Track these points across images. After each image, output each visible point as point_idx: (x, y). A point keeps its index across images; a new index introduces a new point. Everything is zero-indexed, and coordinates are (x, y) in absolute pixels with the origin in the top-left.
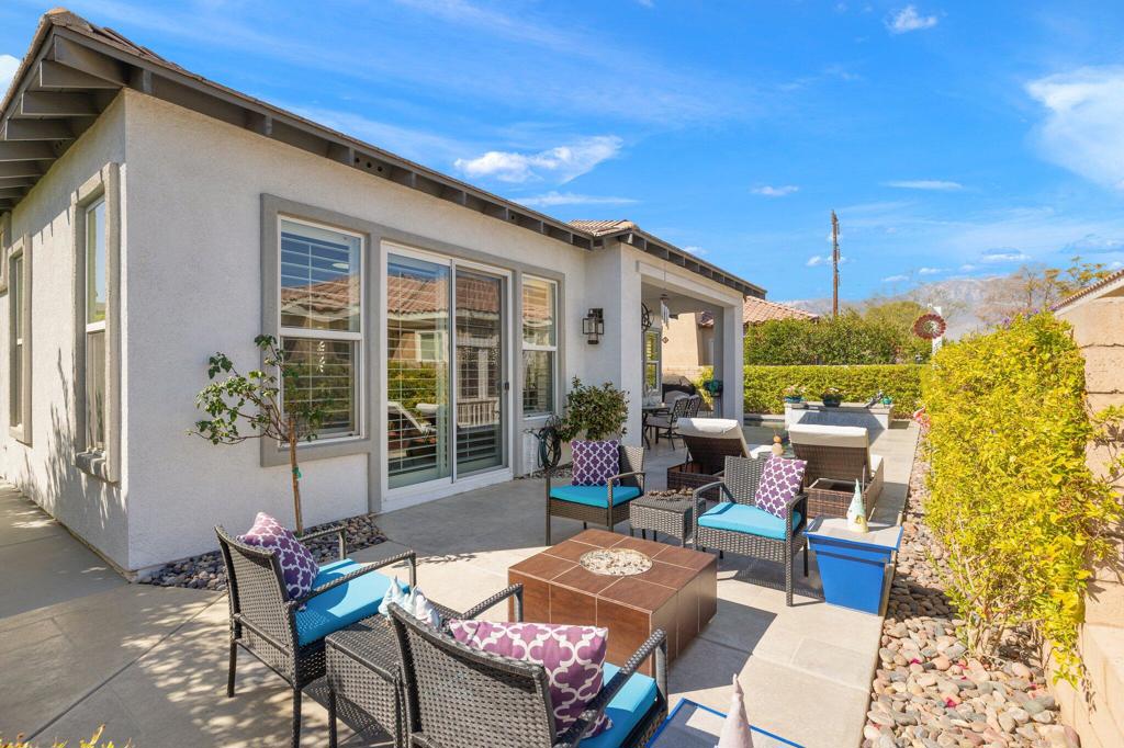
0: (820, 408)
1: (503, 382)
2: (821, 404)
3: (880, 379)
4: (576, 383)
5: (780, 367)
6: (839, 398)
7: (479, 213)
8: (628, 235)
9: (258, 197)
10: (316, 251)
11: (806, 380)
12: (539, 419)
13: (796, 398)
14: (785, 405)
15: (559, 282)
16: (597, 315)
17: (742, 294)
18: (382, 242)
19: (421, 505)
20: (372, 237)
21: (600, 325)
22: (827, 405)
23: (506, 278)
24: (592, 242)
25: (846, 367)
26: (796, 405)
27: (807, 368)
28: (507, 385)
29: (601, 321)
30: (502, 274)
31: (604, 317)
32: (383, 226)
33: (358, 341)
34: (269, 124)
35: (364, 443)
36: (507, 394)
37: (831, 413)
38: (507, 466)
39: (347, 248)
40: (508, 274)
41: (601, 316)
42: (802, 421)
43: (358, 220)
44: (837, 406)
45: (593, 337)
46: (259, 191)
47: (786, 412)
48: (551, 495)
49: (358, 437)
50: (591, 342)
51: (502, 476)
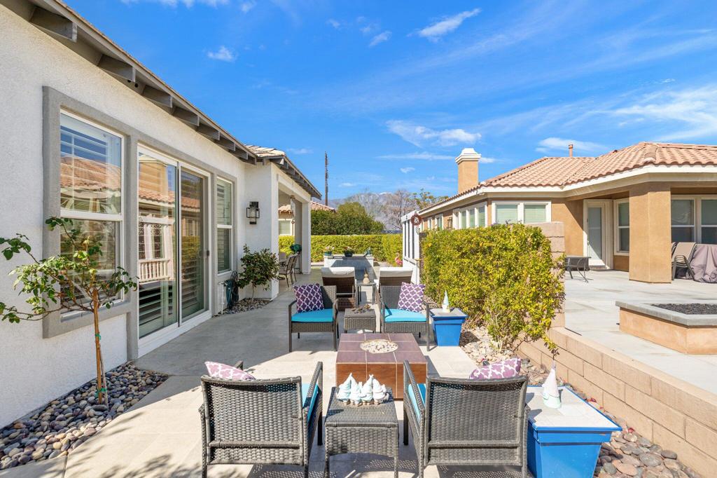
0: (343, 258)
1: (205, 250)
2: (344, 255)
3: (364, 242)
4: (246, 249)
5: (317, 236)
6: (353, 252)
7: (194, 131)
8: (281, 159)
9: (41, 88)
10: (78, 142)
11: (331, 243)
12: (226, 275)
13: (330, 253)
14: (324, 256)
15: (234, 183)
16: (255, 205)
17: (310, 196)
18: (139, 144)
19: (161, 346)
20: (132, 139)
21: (257, 212)
22: (346, 256)
23: (206, 178)
24: (256, 160)
25: (349, 236)
26: (330, 257)
27: (331, 236)
28: (208, 253)
29: (257, 210)
30: (204, 174)
31: (259, 208)
32: (140, 132)
33: (119, 222)
34: (75, 31)
35: (126, 305)
36: (207, 259)
37: (349, 260)
38: (207, 309)
39: (105, 143)
40: (208, 175)
41: (257, 207)
42: (334, 265)
43: (122, 124)
44: (351, 256)
45: (253, 220)
46: (41, 83)
47: (325, 259)
48: (293, 320)
49: (119, 301)
50: (251, 223)
51: (205, 316)
